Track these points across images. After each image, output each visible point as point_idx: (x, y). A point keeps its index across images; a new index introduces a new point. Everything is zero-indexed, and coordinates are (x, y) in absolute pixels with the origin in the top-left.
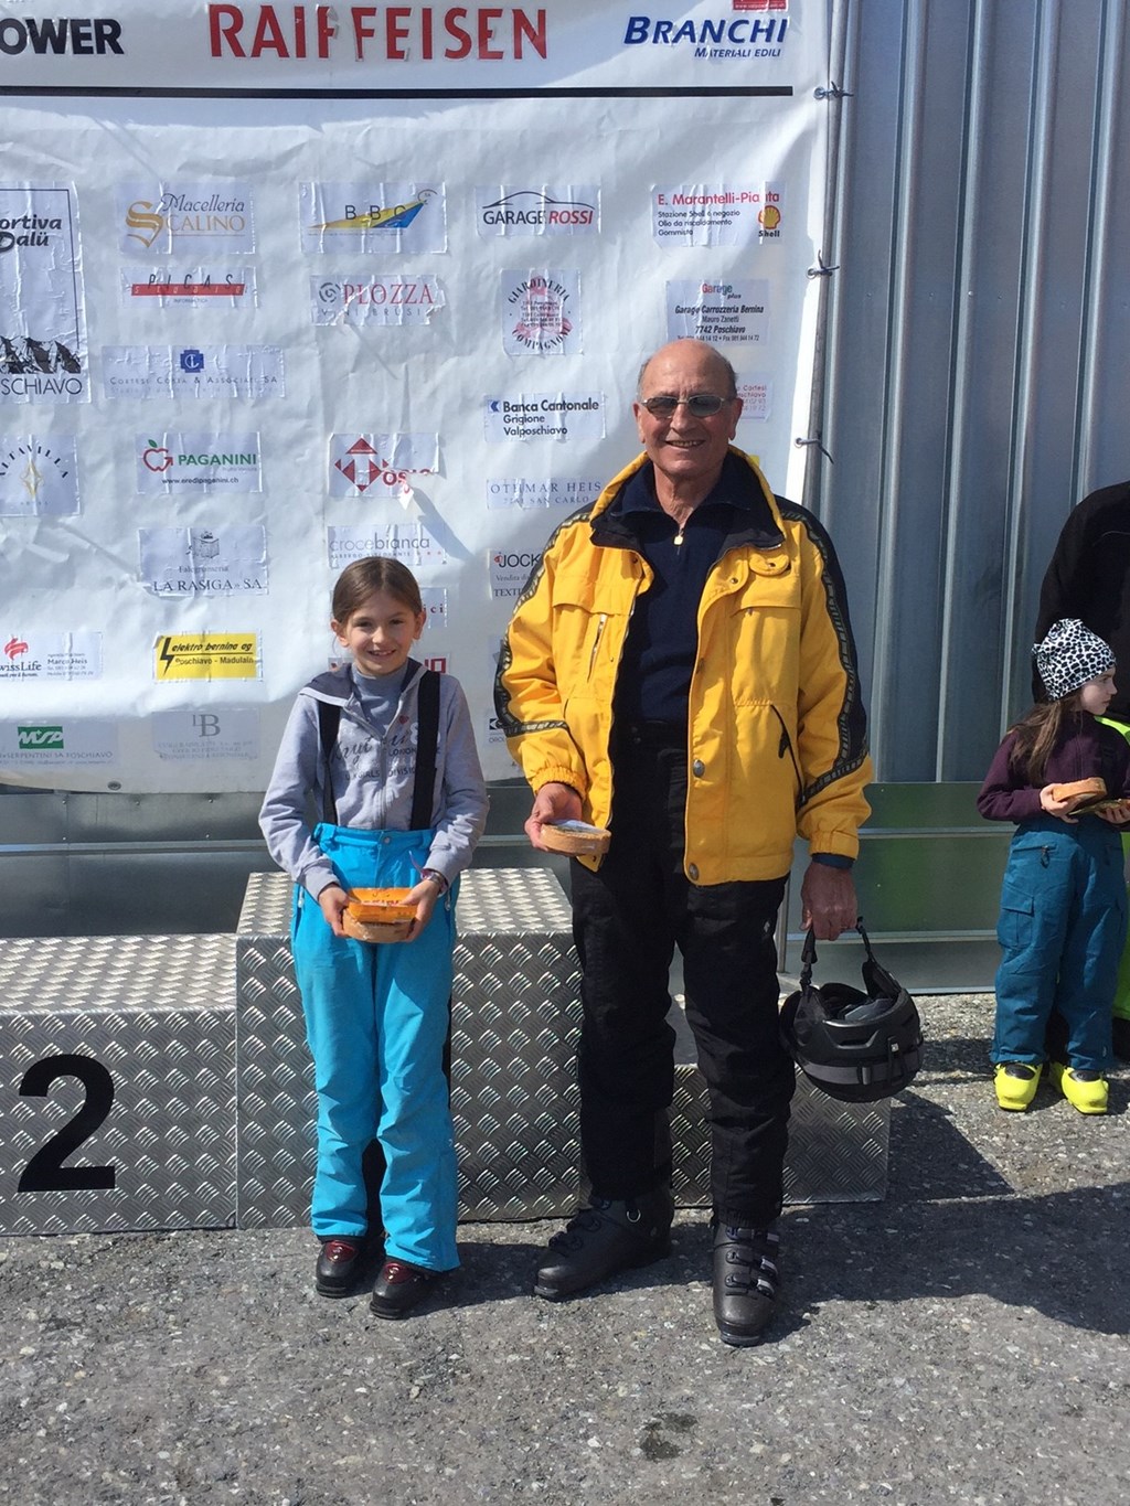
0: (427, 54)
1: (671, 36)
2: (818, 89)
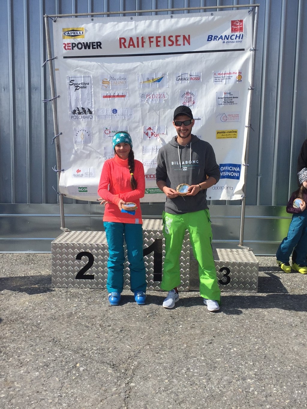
0: (165, 45)
1: (217, 39)
2: (251, 49)
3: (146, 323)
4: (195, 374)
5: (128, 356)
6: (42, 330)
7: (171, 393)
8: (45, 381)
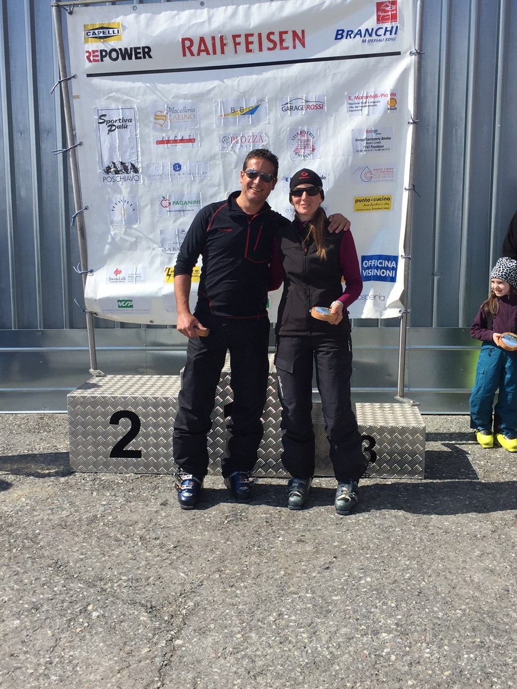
0: (261, 50)
1: (352, 36)
2: (411, 52)
3: (222, 534)
4: (291, 624)
5: (181, 591)
6: (39, 545)
7: (243, 657)
8: (28, 635)
